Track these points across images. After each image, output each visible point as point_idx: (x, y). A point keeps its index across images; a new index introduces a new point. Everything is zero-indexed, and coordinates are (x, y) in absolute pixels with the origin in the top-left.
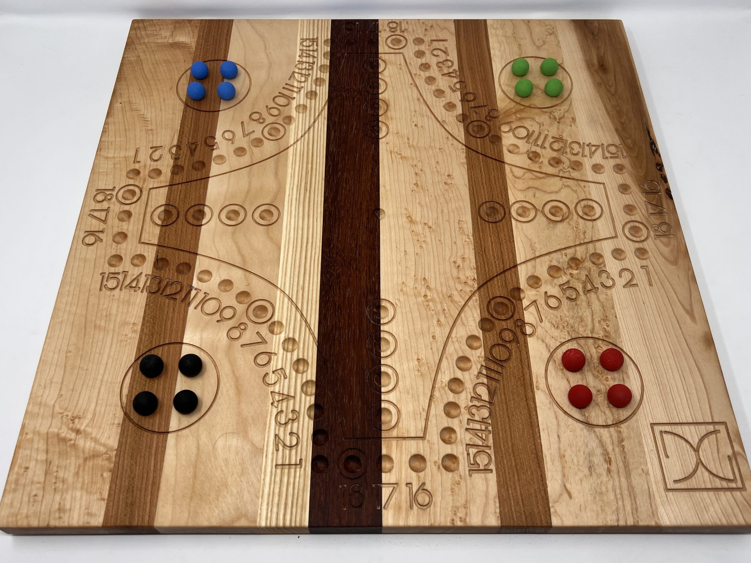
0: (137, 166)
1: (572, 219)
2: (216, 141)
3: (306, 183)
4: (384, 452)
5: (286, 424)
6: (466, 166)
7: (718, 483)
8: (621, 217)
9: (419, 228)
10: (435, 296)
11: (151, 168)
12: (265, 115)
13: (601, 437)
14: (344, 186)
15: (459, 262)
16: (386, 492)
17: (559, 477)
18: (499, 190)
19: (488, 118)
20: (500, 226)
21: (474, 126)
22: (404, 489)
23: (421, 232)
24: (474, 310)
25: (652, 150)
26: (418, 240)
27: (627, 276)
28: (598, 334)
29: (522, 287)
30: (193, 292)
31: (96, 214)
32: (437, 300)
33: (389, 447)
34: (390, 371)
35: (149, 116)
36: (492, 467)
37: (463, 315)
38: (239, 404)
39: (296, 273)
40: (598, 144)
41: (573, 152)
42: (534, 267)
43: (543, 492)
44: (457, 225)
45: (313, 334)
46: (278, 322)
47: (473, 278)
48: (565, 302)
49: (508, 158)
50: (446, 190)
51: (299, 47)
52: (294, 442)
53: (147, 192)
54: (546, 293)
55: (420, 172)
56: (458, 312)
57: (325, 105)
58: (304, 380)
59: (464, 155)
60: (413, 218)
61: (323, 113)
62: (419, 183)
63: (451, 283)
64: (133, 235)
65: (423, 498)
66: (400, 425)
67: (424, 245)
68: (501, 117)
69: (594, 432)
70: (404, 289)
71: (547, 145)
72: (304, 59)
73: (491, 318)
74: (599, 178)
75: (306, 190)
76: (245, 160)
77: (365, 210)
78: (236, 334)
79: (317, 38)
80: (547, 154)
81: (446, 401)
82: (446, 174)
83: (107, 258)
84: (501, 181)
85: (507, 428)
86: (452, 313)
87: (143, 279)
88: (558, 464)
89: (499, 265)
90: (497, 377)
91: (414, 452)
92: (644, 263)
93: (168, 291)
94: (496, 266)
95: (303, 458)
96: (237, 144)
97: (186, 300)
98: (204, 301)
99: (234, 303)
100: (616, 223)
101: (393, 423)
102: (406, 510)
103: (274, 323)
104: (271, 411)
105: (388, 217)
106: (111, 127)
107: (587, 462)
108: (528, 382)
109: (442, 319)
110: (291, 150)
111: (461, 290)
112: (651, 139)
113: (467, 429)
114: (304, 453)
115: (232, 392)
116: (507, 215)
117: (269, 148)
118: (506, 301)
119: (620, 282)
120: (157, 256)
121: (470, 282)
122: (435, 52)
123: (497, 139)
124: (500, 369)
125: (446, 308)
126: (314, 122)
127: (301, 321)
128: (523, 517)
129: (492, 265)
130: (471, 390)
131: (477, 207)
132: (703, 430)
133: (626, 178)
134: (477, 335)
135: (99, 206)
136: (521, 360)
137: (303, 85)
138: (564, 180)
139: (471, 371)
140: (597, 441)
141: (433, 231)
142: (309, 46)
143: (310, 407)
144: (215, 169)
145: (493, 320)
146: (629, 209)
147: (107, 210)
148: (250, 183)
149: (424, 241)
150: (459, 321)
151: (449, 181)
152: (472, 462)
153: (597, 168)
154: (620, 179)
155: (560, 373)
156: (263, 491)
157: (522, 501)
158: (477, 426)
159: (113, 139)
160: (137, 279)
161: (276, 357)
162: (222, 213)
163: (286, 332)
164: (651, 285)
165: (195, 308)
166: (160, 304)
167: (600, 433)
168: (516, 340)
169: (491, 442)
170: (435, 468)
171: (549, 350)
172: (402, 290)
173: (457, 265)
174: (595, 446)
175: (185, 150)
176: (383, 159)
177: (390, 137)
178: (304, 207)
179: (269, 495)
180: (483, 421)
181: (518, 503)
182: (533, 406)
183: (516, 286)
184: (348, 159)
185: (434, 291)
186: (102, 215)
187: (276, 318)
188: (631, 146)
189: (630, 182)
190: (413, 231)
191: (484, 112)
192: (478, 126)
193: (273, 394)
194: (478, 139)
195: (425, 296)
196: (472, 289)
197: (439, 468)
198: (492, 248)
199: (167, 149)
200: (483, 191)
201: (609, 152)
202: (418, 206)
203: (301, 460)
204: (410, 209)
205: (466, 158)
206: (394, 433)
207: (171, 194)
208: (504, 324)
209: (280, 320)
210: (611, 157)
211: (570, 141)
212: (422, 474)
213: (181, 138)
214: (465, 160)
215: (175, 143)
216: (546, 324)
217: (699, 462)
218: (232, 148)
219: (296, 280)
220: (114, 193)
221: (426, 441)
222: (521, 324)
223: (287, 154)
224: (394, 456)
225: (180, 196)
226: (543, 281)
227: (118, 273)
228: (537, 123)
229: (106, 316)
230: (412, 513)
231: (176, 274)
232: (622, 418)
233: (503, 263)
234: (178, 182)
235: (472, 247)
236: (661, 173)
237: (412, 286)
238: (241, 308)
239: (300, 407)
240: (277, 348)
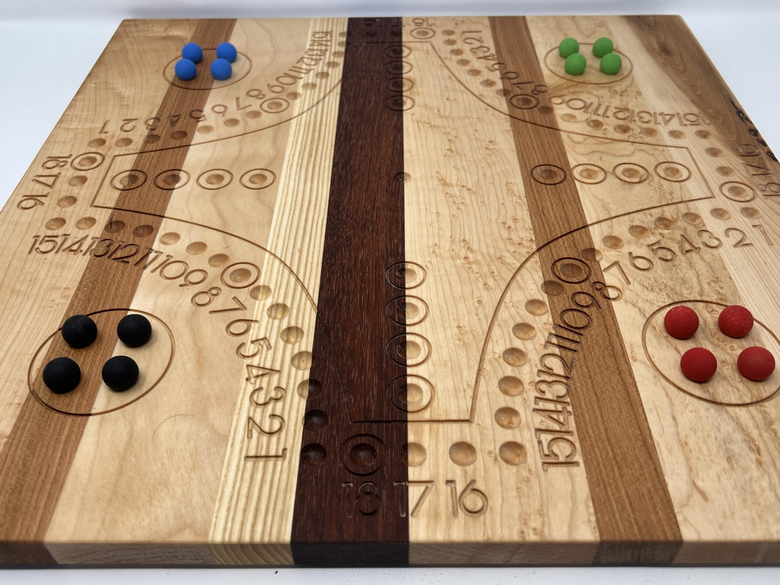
0: (103, 136)
1: (653, 180)
2: (203, 114)
3: (311, 150)
4: (411, 438)
5: (265, 404)
6: (511, 133)
8: (716, 180)
9: (456, 191)
10: (480, 258)
11: (119, 138)
12: (265, 91)
13: (738, 418)
14: (359, 152)
15: (510, 223)
16: (414, 493)
17: (684, 471)
18: (555, 154)
19: (535, 92)
20: (560, 188)
21: (519, 99)
22: (443, 488)
23: (458, 194)
24: (533, 273)
25: (742, 118)
26: (454, 202)
27: (735, 236)
28: (709, 296)
29: (597, 247)
30: (152, 256)
31: (41, 179)
32: (483, 262)
33: (418, 433)
34: (419, 340)
35: (126, 93)
36: (578, 458)
37: (518, 277)
38: (199, 379)
39: (293, 235)
40: (672, 113)
41: (643, 120)
42: (611, 227)
43: (661, 492)
44: (504, 187)
45: (312, 300)
46: (264, 287)
47: (529, 239)
48: (658, 264)
49: (562, 125)
50: (488, 155)
51: (310, 37)
52: (276, 427)
53: (110, 160)
54: (630, 253)
55: (454, 139)
56: (512, 275)
57: (338, 84)
58: (296, 351)
59: (508, 124)
60: (448, 181)
61: (335, 90)
62: (453, 149)
63: (501, 245)
64: (84, 198)
65: (473, 501)
66: (435, 404)
67: (462, 207)
68: (550, 91)
69: (727, 412)
70: (437, 251)
71: (610, 113)
72: (316, 47)
73: (559, 281)
74: (680, 143)
75: (310, 155)
76: (238, 129)
77: (385, 174)
78: (204, 299)
79: (332, 31)
80: (610, 123)
81: (501, 375)
82: (488, 140)
83: (46, 221)
84: (557, 146)
85: (596, 407)
86: (503, 275)
87: (88, 242)
88: (678, 453)
89: (564, 225)
90: (573, 346)
91: (456, 438)
92: (757, 222)
93: (119, 254)
94: (560, 227)
95: (289, 447)
96: (228, 116)
97: (142, 264)
98: (165, 264)
99: (206, 266)
100: (710, 184)
101: (425, 402)
102: (448, 518)
103: (258, 288)
104: (245, 389)
105: (415, 180)
106: (79, 104)
107: (722, 452)
108: (620, 353)
109: (491, 282)
110: (294, 122)
111: (515, 252)
112: (737, 108)
113: (535, 410)
114: (290, 440)
115: (190, 366)
116: (568, 177)
117: (267, 119)
118: (577, 263)
119: (728, 242)
120: (111, 218)
121: (527, 244)
122: (468, 41)
123: (548, 110)
124: (576, 338)
125: (495, 271)
126: (324, 97)
127: (295, 285)
128: (635, 527)
129: (554, 226)
130: (538, 362)
131: (529, 170)
133: (714, 142)
134: (541, 299)
135: (47, 172)
136: (606, 327)
137: (312, 67)
138: (636, 144)
139: (535, 340)
140: (732, 424)
141: (474, 193)
142: (322, 38)
143: (302, 384)
144: (198, 137)
145: (561, 282)
146: (724, 171)
147: (57, 176)
148: (241, 150)
149: (462, 203)
150: (514, 284)
151: (491, 147)
152: (546, 452)
153: (674, 134)
154: (706, 143)
155: (663, 341)
156: (223, 492)
157: (631, 505)
158: (551, 406)
159: (80, 113)
160: (81, 242)
161: (257, 325)
162: (201, 177)
163: (274, 297)
164: (770, 243)
165: (153, 271)
166: (106, 268)
167: (736, 414)
168: (595, 303)
169: (572, 425)
170: (490, 461)
171: (645, 316)
172: (434, 252)
173: (507, 226)
174: (731, 430)
175: (164, 120)
176: (407, 128)
177: (416, 109)
178: (307, 171)
180: (558, 400)
181: (624, 508)
182: (630, 380)
183: (588, 246)
184: (365, 128)
185: (478, 253)
186: (50, 181)
187: (261, 282)
188: (714, 114)
189: (718, 145)
190: (447, 193)
192: (523, 99)
193: (250, 368)
194: (525, 111)
195: (466, 258)
196: (530, 251)
197: (496, 459)
198: (553, 209)
199: (142, 121)
200: (535, 155)
201: (687, 120)
202: (453, 169)
203: (285, 450)
204: (443, 173)
205: (511, 126)
206: (426, 415)
207: (140, 161)
208: (578, 288)
209: (266, 284)
210: (691, 125)
211: (637, 111)
212: (470, 469)
213: (162, 112)
214: (510, 128)
215: (154, 115)
216: (636, 286)
218: (222, 119)
219: (292, 242)
220: (70, 160)
221: (474, 425)
222: (601, 286)
223: (290, 124)
224: (425, 444)
225: (151, 162)
226: (624, 241)
227: (56, 237)
228: (595, 96)
229: (31, 280)
230: (456, 522)
231: (132, 236)
232: (765, 395)
233: (569, 224)
234: (150, 150)
235: (525, 208)
236: (757, 137)
237: (447, 248)
238: (213, 271)
239: (288, 383)
240: (260, 315)
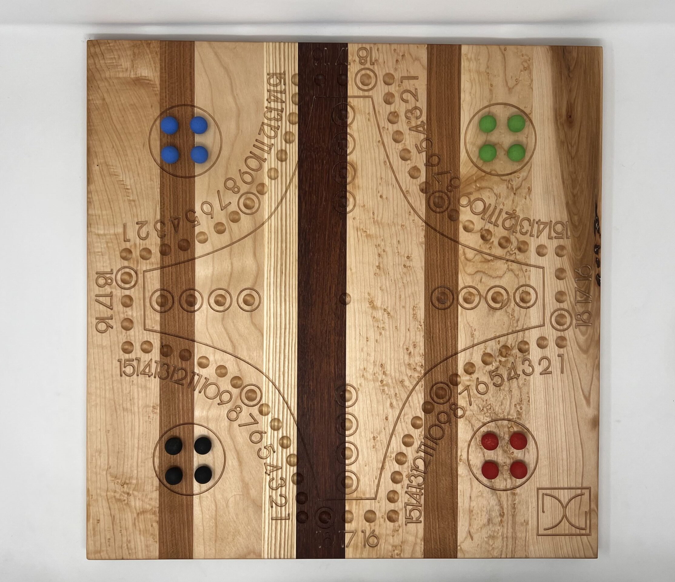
0: (128, 245)
1: (509, 306)
2: (196, 215)
3: (282, 265)
4: (347, 508)
5: (277, 489)
6: (424, 246)
7: (574, 530)
8: (551, 304)
9: (379, 314)
10: (390, 381)
11: (141, 248)
12: (240, 183)
13: (500, 497)
14: (316, 268)
15: (411, 349)
16: (348, 537)
17: (467, 524)
18: (450, 274)
19: (449, 188)
20: (447, 313)
21: (435, 197)
22: (361, 535)
23: (381, 318)
24: (419, 395)
25: (595, 228)
26: (378, 327)
27: (545, 363)
29: (459, 373)
30: (196, 378)
31: (101, 299)
32: (391, 384)
33: (350, 505)
34: (352, 447)
35: (128, 183)
36: (422, 519)
37: (410, 398)
39: (278, 358)
40: (547, 221)
41: (523, 230)
42: (472, 354)
43: (454, 536)
44: (411, 311)
45: (293, 415)
46: (265, 404)
47: (421, 364)
48: (491, 387)
49: (464, 237)
50: (405, 274)
51: (266, 86)
52: (284, 501)
53: (142, 275)
54: (478, 378)
55: (382, 253)
56: (406, 396)
57: (295, 169)
58: (288, 454)
59: (423, 234)
60: (375, 304)
61: (294, 179)
62: (381, 266)
63: (403, 368)
64: (138, 321)
65: (373, 540)
66: (359, 489)
67: (383, 332)
68: (461, 187)
69: (496, 494)
70: (365, 374)
71: (500, 222)
72: (273, 105)
73: (432, 402)
74: (541, 261)
75: (281, 273)
76: (225, 238)
77: (333, 295)
78: (234, 415)
79: (284, 72)
80: (499, 232)
81: (393, 471)
82: (406, 255)
83: (121, 345)
84: (453, 264)
85: (435, 491)
86: (402, 397)
87: (154, 365)
88: (467, 517)
89: (443, 352)
90: (431, 451)
91: (368, 508)
92: (561, 351)
93: (176, 377)
94: (440, 353)
95: (290, 512)
96: (216, 220)
97: (191, 386)
98: (205, 386)
99: (230, 388)
100: (546, 311)
101: (354, 487)
102: (361, 548)
103: (262, 405)
104: (266, 479)
105: (354, 302)
106: (95, 198)
107: (487, 516)
108: (454, 455)
109: (394, 403)
110: (266, 225)
111: (411, 376)
112: (596, 215)
113: (406, 492)
114: (291, 510)
115: (236, 463)
116: (455, 302)
117: (246, 223)
118: (445, 386)
119: (538, 369)
120: (162, 343)
121: (419, 369)
122: (405, 96)
123: (455, 214)
124: (434, 446)
125: (397, 393)
128: (439, 553)
129: (437, 352)
130: (412, 462)
131: (430, 292)
132: (573, 493)
133: (565, 263)
134: (420, 416)
135: (102, 291)
136: (451, 438)
137: (273, 141)
138: (510, 263)
139: (413, 446)
140: (497, 501)
141: (391, 317)
142: (276, 85)
143: (293, 475)
144: (199, 249)
145: (433, 403)
146: (560, 297)
147: (111, 295)
148: (232, 264)
149: (383, 328)
150: (407, 404)
151: (408, 264)
152: (408, 516)
153: (541, 251)
154: (558, 262)
155: (479, 450)
156: (264, 536)
157: (440, 542)
158: (414, 490)
159: (100, 212)
160: (149, 365)
161: (266, 435)
162: (211, 297)
163: (272, 413)
164: (562, 372)
165: (200, 392)
166: (172, 389)
167: (500, 495)
168: (449, 421)
169: (422, 502)
170: (382, 520)
171: (473, 430)
172: (363, 376)
173: (409, 352)
174: (494, 504)
175: (169, 226)
176: (349, 238)
177: (357, 210)
178: (281, 291)
179: (268, 538)
180: (419, 486)
181: (437, 543)
182: (455, 475)
183: (454, 372)
184: (318, 237)
185: (389, 377)
186: (107, 300)
187: (263, 401)
188: (577, 224)
189: (567, 267)
190: (374, 317)
191: (446, 179)
192: (439, 197)
193: (266, 465)
194: (438, 214)
195: (382, 381)
196: (420, 375)
197: (385, 520)
198: (439, 335)
199: (152, 225)
200: (436, 275)
201: (555, 231)
202: (380, 291)
203: (289, 514)
204: (372, 294)
205: (425, 236)
206: (355, 495)
207: (163, 278)
208: (441, 408)
209: (267, 402)
210: (555, 238)
211: (522, 217)
212: (372, 524)
213: (164, 211)
214: (424, 240)
215: (158, 217)
216: (474, 407)
217: (565, 516)
218: (212, 224)
220: (113, 276)
221: (377, 501)
222: (454, 407)
223: (263, 231)
224: (353, 511)
225: (172, 279)
226: (477, 367)
227: (132, 360)
228: (495, 194)
229: (130, 400)
230: (365, 549)
231: (180, 360)
232: (517, 484)
233: (447, 351)
234: (167, 264)
235: (422, 334)
236: (597, 255)
237: (371, 371)
238: (235, 392)
239: (286, 475)
240: (266, 428)
